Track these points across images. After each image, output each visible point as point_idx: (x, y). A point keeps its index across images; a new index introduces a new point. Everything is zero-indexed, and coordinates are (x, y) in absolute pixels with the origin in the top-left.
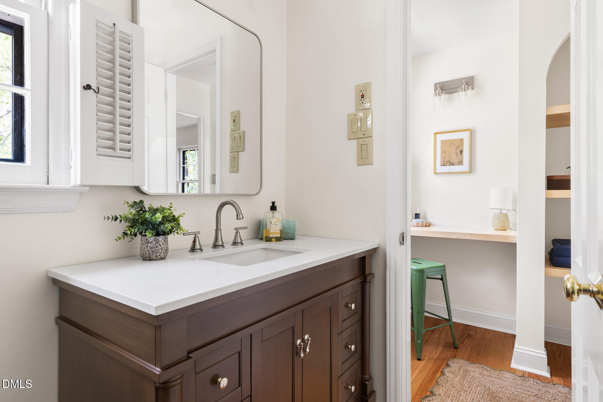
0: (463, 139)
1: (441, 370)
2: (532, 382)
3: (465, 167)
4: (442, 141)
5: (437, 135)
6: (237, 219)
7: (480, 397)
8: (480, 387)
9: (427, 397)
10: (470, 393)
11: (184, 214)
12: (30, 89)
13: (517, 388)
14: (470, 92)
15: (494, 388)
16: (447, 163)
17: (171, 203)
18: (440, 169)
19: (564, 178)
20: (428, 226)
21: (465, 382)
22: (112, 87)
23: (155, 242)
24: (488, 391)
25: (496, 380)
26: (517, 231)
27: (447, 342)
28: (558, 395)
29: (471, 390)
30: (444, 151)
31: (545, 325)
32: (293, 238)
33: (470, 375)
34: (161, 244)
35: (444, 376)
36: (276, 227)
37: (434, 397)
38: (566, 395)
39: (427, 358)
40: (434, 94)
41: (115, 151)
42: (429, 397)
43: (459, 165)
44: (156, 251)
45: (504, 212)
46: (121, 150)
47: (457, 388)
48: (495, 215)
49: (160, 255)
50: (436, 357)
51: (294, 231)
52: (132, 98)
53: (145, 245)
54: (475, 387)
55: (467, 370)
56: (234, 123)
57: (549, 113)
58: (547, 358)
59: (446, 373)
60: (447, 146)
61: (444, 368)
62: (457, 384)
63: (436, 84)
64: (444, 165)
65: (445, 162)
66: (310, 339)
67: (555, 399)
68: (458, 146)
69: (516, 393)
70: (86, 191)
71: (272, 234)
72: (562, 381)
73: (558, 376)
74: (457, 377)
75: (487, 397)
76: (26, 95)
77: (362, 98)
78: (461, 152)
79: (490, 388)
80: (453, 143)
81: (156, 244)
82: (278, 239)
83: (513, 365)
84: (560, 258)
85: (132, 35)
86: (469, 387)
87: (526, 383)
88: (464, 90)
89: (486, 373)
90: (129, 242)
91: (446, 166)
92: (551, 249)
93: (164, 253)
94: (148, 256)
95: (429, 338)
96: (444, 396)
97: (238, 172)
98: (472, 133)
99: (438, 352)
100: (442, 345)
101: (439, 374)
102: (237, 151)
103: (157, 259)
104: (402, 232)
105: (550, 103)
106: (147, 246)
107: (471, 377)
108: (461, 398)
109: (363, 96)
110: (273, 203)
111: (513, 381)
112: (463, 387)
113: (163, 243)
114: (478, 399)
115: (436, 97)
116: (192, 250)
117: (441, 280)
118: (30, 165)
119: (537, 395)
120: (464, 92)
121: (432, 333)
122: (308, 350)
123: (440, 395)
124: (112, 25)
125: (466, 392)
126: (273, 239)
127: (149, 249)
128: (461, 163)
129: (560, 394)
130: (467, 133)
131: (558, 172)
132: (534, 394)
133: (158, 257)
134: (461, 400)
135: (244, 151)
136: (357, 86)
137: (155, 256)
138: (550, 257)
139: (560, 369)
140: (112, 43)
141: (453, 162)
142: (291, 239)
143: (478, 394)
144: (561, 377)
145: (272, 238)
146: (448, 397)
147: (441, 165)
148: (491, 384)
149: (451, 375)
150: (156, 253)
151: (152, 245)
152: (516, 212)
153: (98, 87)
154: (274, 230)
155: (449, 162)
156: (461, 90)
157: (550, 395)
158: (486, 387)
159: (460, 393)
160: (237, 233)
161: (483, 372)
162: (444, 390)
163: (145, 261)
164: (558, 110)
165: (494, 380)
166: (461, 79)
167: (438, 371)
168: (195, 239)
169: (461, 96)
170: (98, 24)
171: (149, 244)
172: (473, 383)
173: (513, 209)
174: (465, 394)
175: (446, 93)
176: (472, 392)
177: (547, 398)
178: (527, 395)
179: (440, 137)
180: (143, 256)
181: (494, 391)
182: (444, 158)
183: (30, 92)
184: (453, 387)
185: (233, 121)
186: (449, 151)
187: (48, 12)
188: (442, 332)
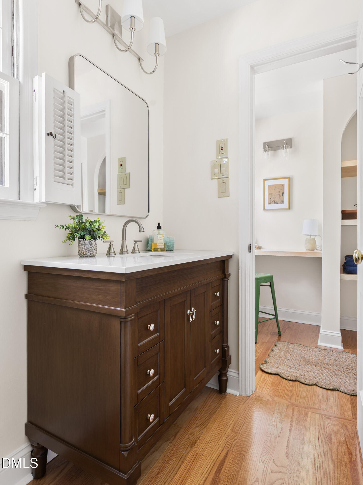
0: (284, 184)
1: (271, 348)
2: (332, 352)
3: (285, 205)
4: (269, 186)
5: (266, 181)
6: (140, 232)
7: (298, 362)
8: (298, 357)
9: (263, 364)
10: (291, 360)
11: (105, 227)
12: (9, 134)
13: (322, 356)
14: (289, 150)
15: (307, 357)
16: (272, 202)
17: (98, 218)
18: (268, 206)
19: (353, 212)
20: (259, 249)
21: (288, 355)
22: (62, 135)
23: (90, 244)
24: (303, 359)
25: (308, 352)
26: (322, 250)
27: (273, 332)
28: (348, 359)
29: (292, 359)
30: (270, 193)
31: (340, 317)
32: (172, 250)
33: (291, 350)
34: (93, 245)
35: (274, 352)
36: (162, 241)
37: (268, 364)
38: (354, 358)
39: (260, 342)
40: (263, 150)
41: (64, 179)
42: (264, 364)
43: (281, 203)
44: (90, 251)
45: (313, 237)
46: (68, 179)
47: (283, 358)
48: (306, 239)
49: (93, 254)
50: (267, 341)
51: (173, 244)
52: (74, 143)
53: (83, 246)
54: (294, 357)
55: (289, 348)
56: (121, 166)
57: (343, 166)
58: (341, 336)
59: (275, 350)
60: (273, 190)
61: (273, 347)
62: (282, 356)
63: (264, 143)
64: (271, 204)
65: (271, 201)
66: (195, 310)
67: (346, 361)
68: (280, 189)
69: (321, 359)
70: (44, 207)
71: (158, 246)
72: (351, 351)
73: (348, 348)
74: (282, 352)
75: (303, 362)
76: (5, 138)
77: (221, 149)
78: (283, 194)
79: (305, 357)
80: (277, 187)
81: (90, 246)
82: (162, 250)
83: (319, 343)
84: (350, 267)
85: (73, 99)
86: (291, 357)
87: (328, 353)
88: (285, 148)
89: (301, 349)
90: (70, 245)
91: (272, 204)
92: (344, 262)
93: (95, 252)
94: (85, 254)
95: (261, 330)
96: (275, 363)
97: (124, 204)
98: (290, 179)
99: (268, 338)
100: (270, 334)
101: (270, 351)
102: (124, 188)
103: (91, 256)
104: (249, 243)
105: (344, 159)
106: (84, 247)
107: (291, 351)
108: (286, 364)
109: (222, 149)
110: (159, 224)
111: (319, 352)
112: (287, 358)
113: (94, 245)
114: (297, 363)
115: (265, 152)
116: (108, 254)
117: (270, 286)
118: (9, 187)
119: (335, 359)
120: (285, 150)
121: (262, 327)
122: (194, 317)
123: (271, 362)
124: (63, 92)
125: (289, 360)
126: (159, 250)
127: (86, 249)
128: (282, 202)
129: (349, 358)
130: (287, 180)
131: (349, 208)
132: (333, 359)
133: (92, 255)
134: (286, 365)
135: (129, 188)
136: (217, 142)
137: (90, 254)
138: (343, 268)
139: (350, 344)
140: (63, 104)
141: (277, 202)
142: (171, 251)
143: (297, 361)
144: (350, 349)
145: (159, 248)
146: (277, 363)
147: (268, 204)
148: (305, 355)
149: (278, 351)
150: (91, 252)
151: (88, 246)
152: (321, 238)
153: (55, 134)
154: (160, 244)
155: (274, 201)
156: (283, 148)
157: (343, 359)
158: (302, 356)
159: (285, 361)
160: (135, 244)
161: (300, 348)
162: (274, 359)
163: (82, 258)
164: (349, 164)
165: (307, 352)
166: (284, 140)
167: (269, 349)
168: (110, 245)
169: (282, 153)
170: (55, 91)
171: (86, 246)
172: (293, 355)
173: (319, 235)
174: (288, 361)
175: (272, 150)
176: (293, 360)
177: (341, 361)
178: (329, 360)
179: (268, 183)
180: (81, 253)
181: (307, 359)
182: (271, 198)
183: (9, 136)
184: (280, 358)
185: (120, 165)
186: (274, 193)
187: (19, 81)
188: (269, 326)
